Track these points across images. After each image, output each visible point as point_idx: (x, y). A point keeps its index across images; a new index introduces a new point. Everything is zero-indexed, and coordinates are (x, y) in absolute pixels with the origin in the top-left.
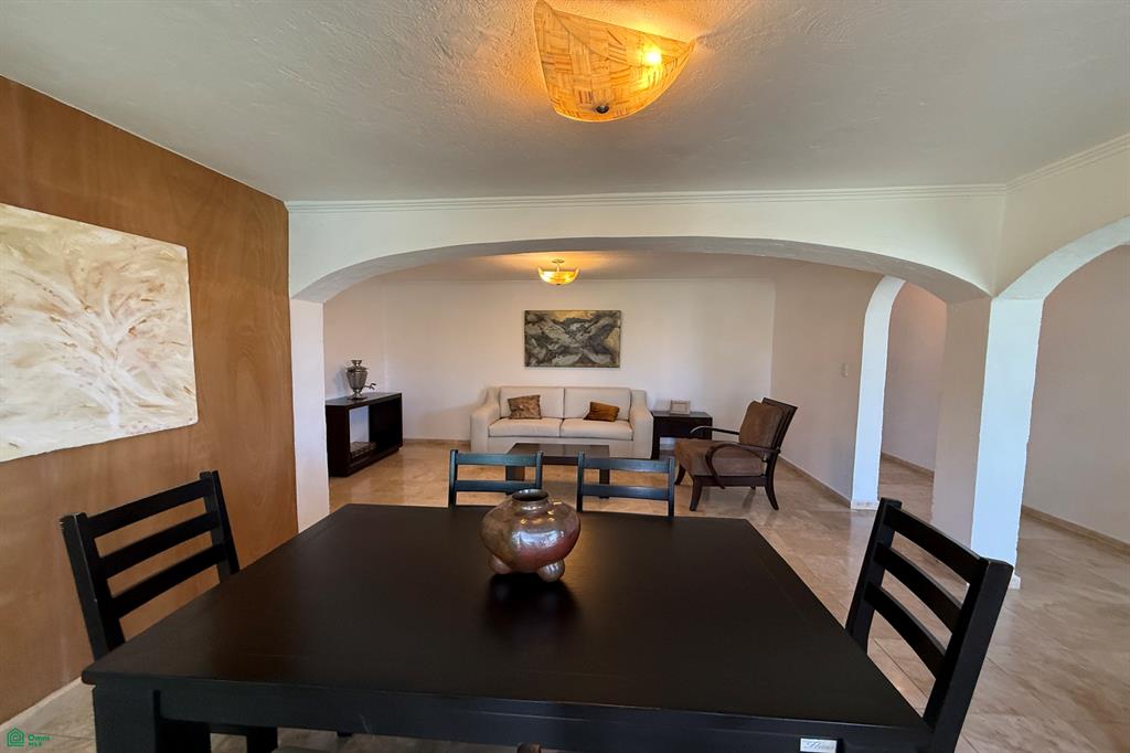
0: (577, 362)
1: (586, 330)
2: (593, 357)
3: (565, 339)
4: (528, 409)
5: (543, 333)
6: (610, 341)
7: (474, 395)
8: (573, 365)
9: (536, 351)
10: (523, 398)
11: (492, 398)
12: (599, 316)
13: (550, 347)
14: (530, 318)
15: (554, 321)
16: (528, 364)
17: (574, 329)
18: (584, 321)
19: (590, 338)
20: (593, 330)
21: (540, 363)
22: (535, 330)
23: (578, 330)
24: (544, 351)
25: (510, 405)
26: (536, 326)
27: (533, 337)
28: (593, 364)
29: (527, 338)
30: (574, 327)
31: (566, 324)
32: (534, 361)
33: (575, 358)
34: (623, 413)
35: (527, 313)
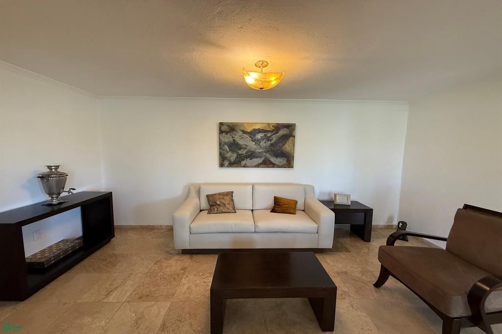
0: (260, 164)
1: (268, 139)
2: (273, 160)
3: (252, 145)
4: (225, 205)
5: (234, 140)
6: (287, 147)
7: (178, 190)
8: (258, 166)
9: (229, 155)
10: (219, 194)
11: (193, 194)
12: (278, 127)
13: (240, 152)
14: (224, 128)
15: (244, 132)
16: (222, 165)
17: (259, 138)
18: (267, 131)
19: (272, 145)
20: (274, 138)
21: (232, 164)
22: (227, 138)
23: (262, 139)
24: (235, 155)
25: (209, 201)
26: (228, 134)
27: (225, 143)
28: (273, 165)
29: (221, 145)
30: (259, 136)
31: (253, 134)
32: (226, 163)
33: (259, 161)
34: (300, 205)
35: (221, 124)
